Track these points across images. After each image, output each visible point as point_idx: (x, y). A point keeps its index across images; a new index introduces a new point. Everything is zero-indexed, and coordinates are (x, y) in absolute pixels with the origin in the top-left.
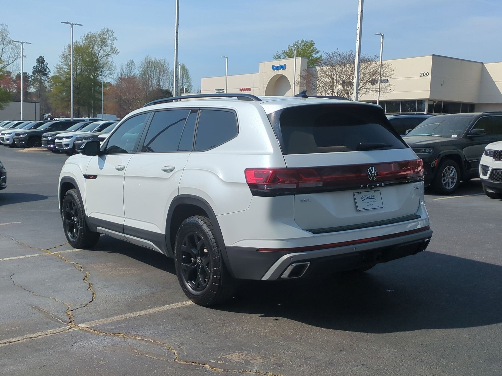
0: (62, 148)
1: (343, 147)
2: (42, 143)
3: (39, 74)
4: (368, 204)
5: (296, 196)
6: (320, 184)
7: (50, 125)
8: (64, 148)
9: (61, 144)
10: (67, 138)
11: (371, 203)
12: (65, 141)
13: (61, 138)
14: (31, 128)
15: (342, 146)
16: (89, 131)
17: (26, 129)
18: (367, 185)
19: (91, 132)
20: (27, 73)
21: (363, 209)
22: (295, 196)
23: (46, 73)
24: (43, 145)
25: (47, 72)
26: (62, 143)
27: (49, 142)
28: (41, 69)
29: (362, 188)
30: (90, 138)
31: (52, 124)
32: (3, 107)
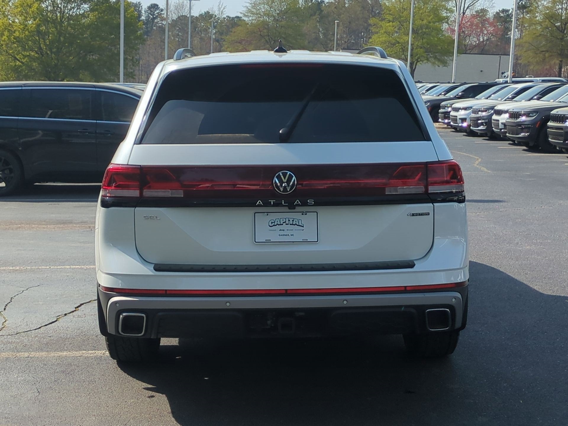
0: (457, 125)
1: (248, 135)
2: (440, 117)
3: (521, 12)
4: (282, 233)
5: (137, 209)
6: (180, 194)
7: (463, 90)
8: (460, 125)
9: (456, 118)
10: (465, 109)
11: (290, 233)
12: (462, 114)
13: (457, 110)
14: (440, 94)
15: (246, 135)
16: (499, 99)
17: (435, 95)
18: (272, 201)
19: (501, 100)
20: (509, 11)
21: (266, 240)
22: (135, 209)
23: (532, 9)
24: (440, 120)
25: (533, 7)
26: (457, 116)
27: (447, 115)
28: (525, 3)
29: (259, 206)
30: (489, 110)
31: (466, 88)
32: (448, 62)
